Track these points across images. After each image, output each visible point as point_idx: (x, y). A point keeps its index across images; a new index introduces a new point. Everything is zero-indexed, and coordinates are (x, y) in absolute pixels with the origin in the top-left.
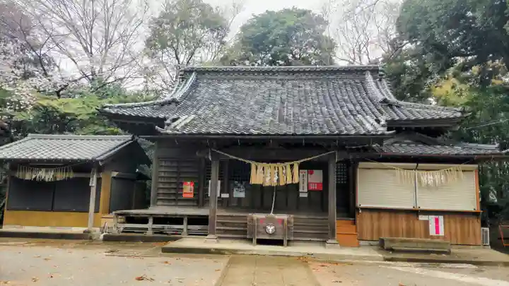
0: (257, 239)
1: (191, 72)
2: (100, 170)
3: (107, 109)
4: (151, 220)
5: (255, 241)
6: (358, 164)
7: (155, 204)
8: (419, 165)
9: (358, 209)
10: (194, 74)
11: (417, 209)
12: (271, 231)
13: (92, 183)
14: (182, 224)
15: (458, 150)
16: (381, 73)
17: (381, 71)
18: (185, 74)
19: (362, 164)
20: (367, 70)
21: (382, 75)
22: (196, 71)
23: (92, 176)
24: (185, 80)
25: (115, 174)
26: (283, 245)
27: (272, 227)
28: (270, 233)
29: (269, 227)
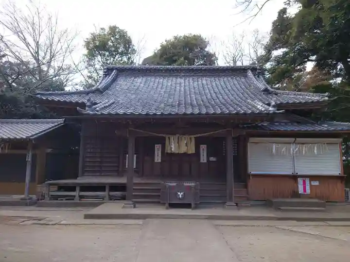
0: (169, 204)
1: (112, 69)
2: (35, 147)
3: (39, 96)
4: (78, 189)
5: (167, 205)
6: (249, 139)
7: (83, 175)
8: (297, 139)
9: (249, 175)
10: (114, 71)
11: (295, 174)
12: (180, 196)
14: (105, 191)
15: (325, 127)
16: (259, 71)
18: (108, 71)
19: (252, 140)
20: (249, 69)
21: (260, 73)
22: (116, 69)
23: (28, 152)
24: (108, 76)
25: (49, 150)
26: (191, 208)
27: (182, 194)
28: (181, 198)
29: (179, 193)
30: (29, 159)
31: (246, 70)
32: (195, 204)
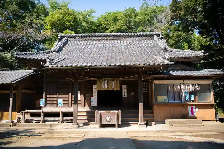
3: (17, 55)
4: (42, 116)
6: (154, 82)
9: (154, 105)
10: (65, 38)
14: (59, 117)
17: (161, 35)
18: (61, 38)
20: (155, 34)
21: (162, 37)
22: (67, 36)
23: (11, 92)
24: (61, 41)
25: (24, 91)
26: (115, 127)
27: (109, 118)
28: (108, 121)
29: (107, 118)
31: (153, 35)
32: (118, 125)
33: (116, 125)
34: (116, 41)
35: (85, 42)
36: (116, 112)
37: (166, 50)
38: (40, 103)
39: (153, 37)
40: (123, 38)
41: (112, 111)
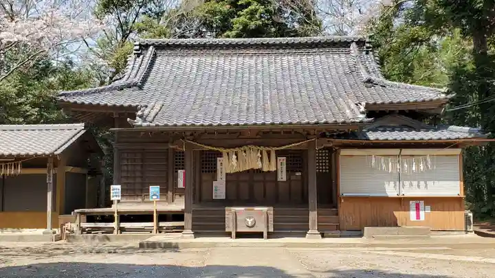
0: (236, 233)
1: (147, 46)
2: (56, 165)
3: (63, 97)
4: (117, 219)
5: (233, 235)
6: (340, 152)
8: (403, 150)
9: (340, 198)
10: (151, 48)
11: (401, 196)
12: (250, 223)
13: (49, 180)
14: (152, 221)
16: (368, 45)
17: (368, 43)
18: (141, 49)
19: (344, 152)
20: (353, 41)
21: (370, 48)
22: (153, 44)
23: (49, 172)
24: (141, 57)
25: (70, 169)
26: (263, 238)
27: (251, 220)
28: (250, 225)
29: (248, 220)
30: (50, 181)
31: (349, 43)
32: (268, 233)
33: (265, 234)
34: (266, 59)
35: (196, 59)
36: (265, 209)
37: (370, 84)
38: (111, 194)
39: (349, 47)
40: (281, 51)
41: (256, 209)
